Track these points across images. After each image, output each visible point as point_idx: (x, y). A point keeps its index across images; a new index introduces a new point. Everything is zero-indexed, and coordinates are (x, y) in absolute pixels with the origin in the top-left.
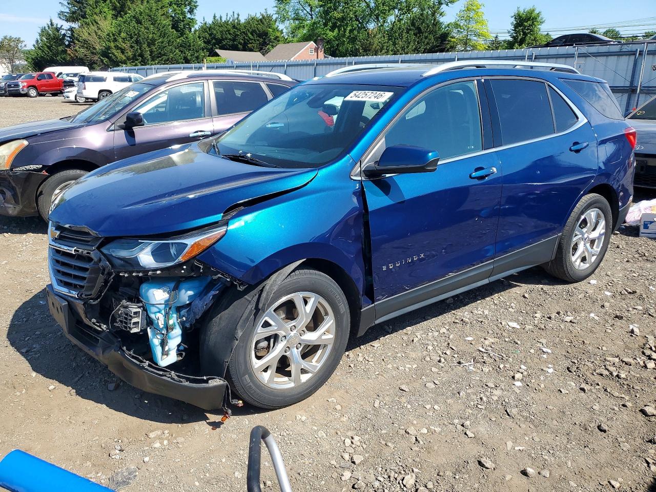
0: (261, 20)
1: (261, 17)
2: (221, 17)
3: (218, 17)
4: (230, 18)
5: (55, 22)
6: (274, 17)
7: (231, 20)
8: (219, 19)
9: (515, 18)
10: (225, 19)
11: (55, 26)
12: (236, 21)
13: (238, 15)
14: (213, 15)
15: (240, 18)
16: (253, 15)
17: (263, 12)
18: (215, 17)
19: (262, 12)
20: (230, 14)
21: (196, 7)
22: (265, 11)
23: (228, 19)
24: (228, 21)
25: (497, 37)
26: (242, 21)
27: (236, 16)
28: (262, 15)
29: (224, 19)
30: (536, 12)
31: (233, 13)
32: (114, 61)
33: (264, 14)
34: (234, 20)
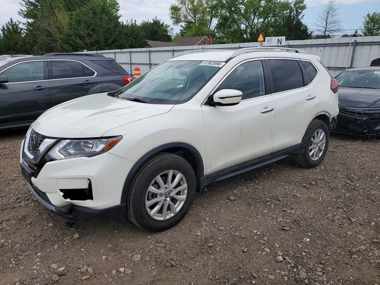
0: (153, 23)
1: (152, 22)
6: (161, 22)
7: (130, 24)
9: (366, 19)
12: (134, 25)
13: (135, 21)
15: (137, 23)
16: (146, 21)
17: (154, 18)
19: (154, 19)
23: (128, 24)
25: (356, 31)
26: (139, 23)
27: (134, 22)
28: (154, 21)
31: (132, 20)
32: (73, 47)
33: (155, 20)
34: (132, 24)
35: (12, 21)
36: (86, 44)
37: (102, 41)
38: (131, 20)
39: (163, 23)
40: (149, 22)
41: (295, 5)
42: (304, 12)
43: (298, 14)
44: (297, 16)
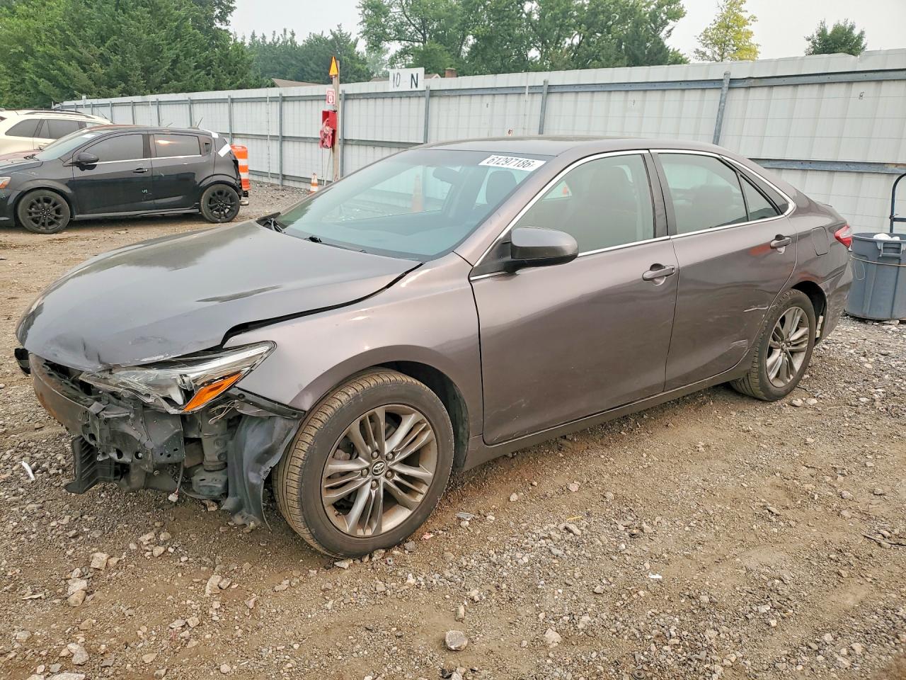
0: (332, 41)
1: (331, 37)
2: (264, 37)
3: (259, 37)
4: (279, 39)
6: (353, 39)
7: (280, 42)
8: (261, 40)
9: (814, 43)
10: (271, 40)
12: (289, 43)
13: (293, 34)
14: (251, 34)
15: (296, 39)
16: (318, 33)
17: (335, 29)
18: (253, 36)
19: (333, 30)
20: (279, 32)
21: (232, 9)
22: (338, 29)
23: (276, 40)
24: (275, 44)
26: (300, 41)
27: (289, 36)
28: (333, 34)
29: (269, 40)
30: (856, 32)
31: (285, 31)
32: (63, 87)
33: (337, 32)
34: (285, 42)
36: (97, 83)
37: (136, 77)
38: (282, 32)
39: (357, 40)
43: (659, 26)
44: (656, 30)
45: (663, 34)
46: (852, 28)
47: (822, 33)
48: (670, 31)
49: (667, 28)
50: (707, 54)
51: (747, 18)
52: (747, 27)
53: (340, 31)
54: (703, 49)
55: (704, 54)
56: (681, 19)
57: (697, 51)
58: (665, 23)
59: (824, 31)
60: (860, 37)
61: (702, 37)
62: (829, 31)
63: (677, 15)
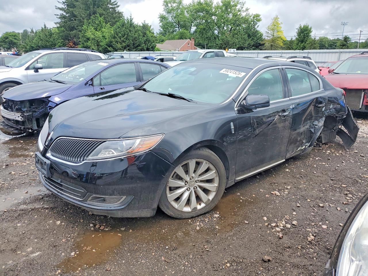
0: (143, 26)
1: (141, 25)
5: (47, 26)
9: (298, 30)
11: (47, 28)
19: (143, 23)
25: (292, 38)
30: (310, 27)
32: (115, 49)
35: (45, 27)
40: (139, 24)
41: (254, 18)
42: (259, 23)
43: (255, 24)
44: (254, 26)
45: (256, 27)
46: (308, 26)
47: (300, 27)
48: (258, 26)
49: (257, 25)
50: (269, 33)
51: (280, 23)
52: (280, 25)
53: (145, 23)
54: (268, 31)
55: (268, 33)
56: (260, 22)
57: (266, 32)
58: (256, 24)
59: (301, 26)
60: (311, 29)
61: (267, 28)
62: (302, 27)
63: (259, 20)
